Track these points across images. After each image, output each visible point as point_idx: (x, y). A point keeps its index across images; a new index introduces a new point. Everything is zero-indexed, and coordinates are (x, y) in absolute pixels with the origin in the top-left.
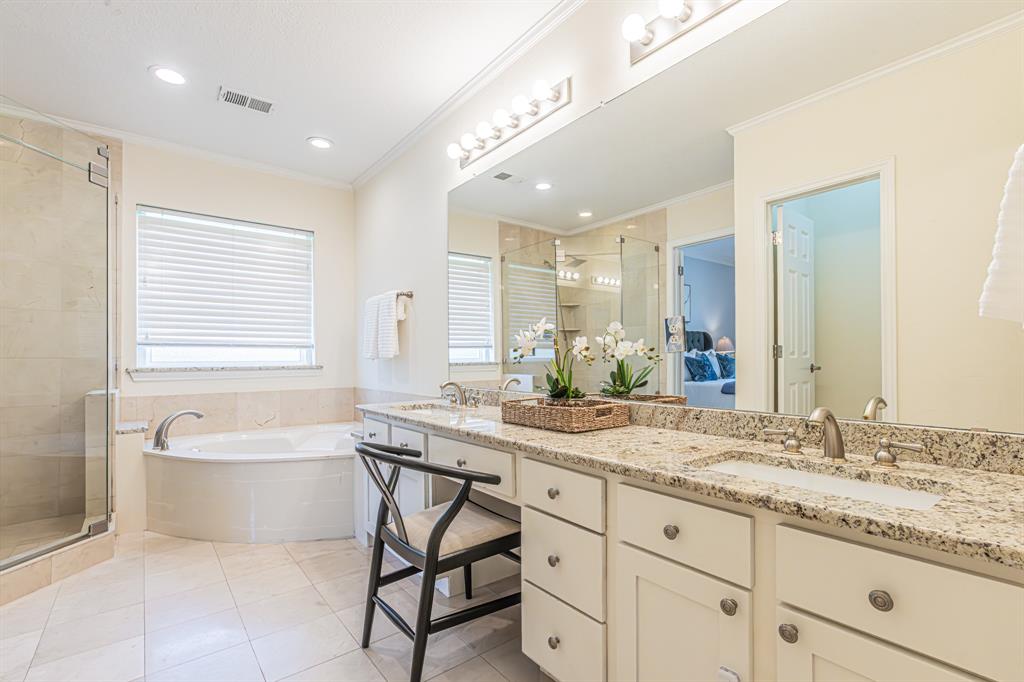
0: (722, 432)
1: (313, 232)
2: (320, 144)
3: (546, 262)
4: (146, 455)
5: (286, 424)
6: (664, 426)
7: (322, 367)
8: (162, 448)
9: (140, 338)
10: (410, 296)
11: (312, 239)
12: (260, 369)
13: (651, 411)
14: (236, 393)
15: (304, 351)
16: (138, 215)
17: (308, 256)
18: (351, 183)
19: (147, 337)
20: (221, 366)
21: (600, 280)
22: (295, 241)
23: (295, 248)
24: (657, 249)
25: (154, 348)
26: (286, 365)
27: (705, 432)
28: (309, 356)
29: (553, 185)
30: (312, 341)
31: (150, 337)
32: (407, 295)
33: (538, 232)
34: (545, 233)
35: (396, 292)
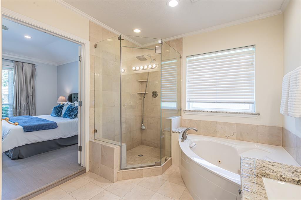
1: (255, 45)
7: (260, 114)
9: (187, 100)
15: (251, 105)
16: (187, 60)
17: (253, 58)
22: (245, 53)
23: (245, 56)
30: (254, 101)
31: (190, 99)
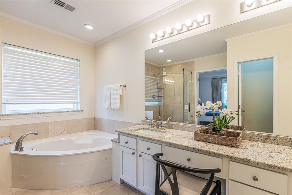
0: (287, 145)
1: (79, 60)
2: (89, 27)
3: (154, 75)
4: (12, 155)
5: (69, 133)
6: (258, 141)
7: (83, 111)
8: (21, 150)
9: (4, 101)
10: (125, 86)
11: (79, 62)
12: (59, 112)
13: (251, 136)
14: (48, 122)
15: (75, 105)
16: (3, 47)
17: (77, 69)
18: (94, 44)
19: (7, 101)
20: (43, 112)
21: (165, 80)
22: (72, 63)
23: (72, 66)
24: (191, 73)
25: (10, 105)
26: (69, 110)
27: (278, 144)
28: (77, 107)
29: (164, 51)
30: (79, 101)
31: (9, 100)
32: (124, 86)
33: (152, 65)
34: (154, 65)
35: (120, 85)
